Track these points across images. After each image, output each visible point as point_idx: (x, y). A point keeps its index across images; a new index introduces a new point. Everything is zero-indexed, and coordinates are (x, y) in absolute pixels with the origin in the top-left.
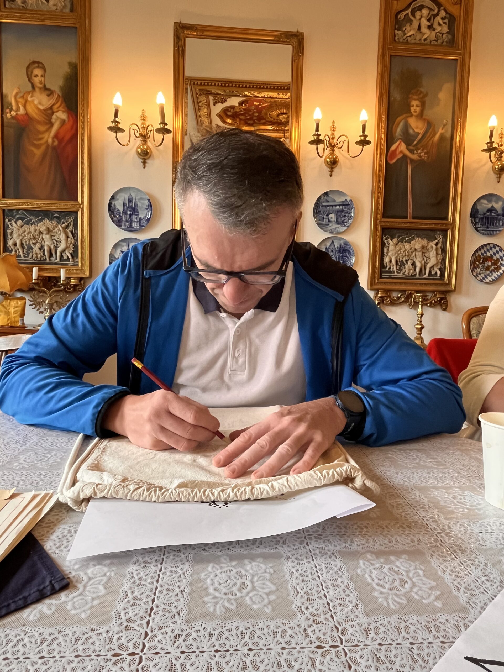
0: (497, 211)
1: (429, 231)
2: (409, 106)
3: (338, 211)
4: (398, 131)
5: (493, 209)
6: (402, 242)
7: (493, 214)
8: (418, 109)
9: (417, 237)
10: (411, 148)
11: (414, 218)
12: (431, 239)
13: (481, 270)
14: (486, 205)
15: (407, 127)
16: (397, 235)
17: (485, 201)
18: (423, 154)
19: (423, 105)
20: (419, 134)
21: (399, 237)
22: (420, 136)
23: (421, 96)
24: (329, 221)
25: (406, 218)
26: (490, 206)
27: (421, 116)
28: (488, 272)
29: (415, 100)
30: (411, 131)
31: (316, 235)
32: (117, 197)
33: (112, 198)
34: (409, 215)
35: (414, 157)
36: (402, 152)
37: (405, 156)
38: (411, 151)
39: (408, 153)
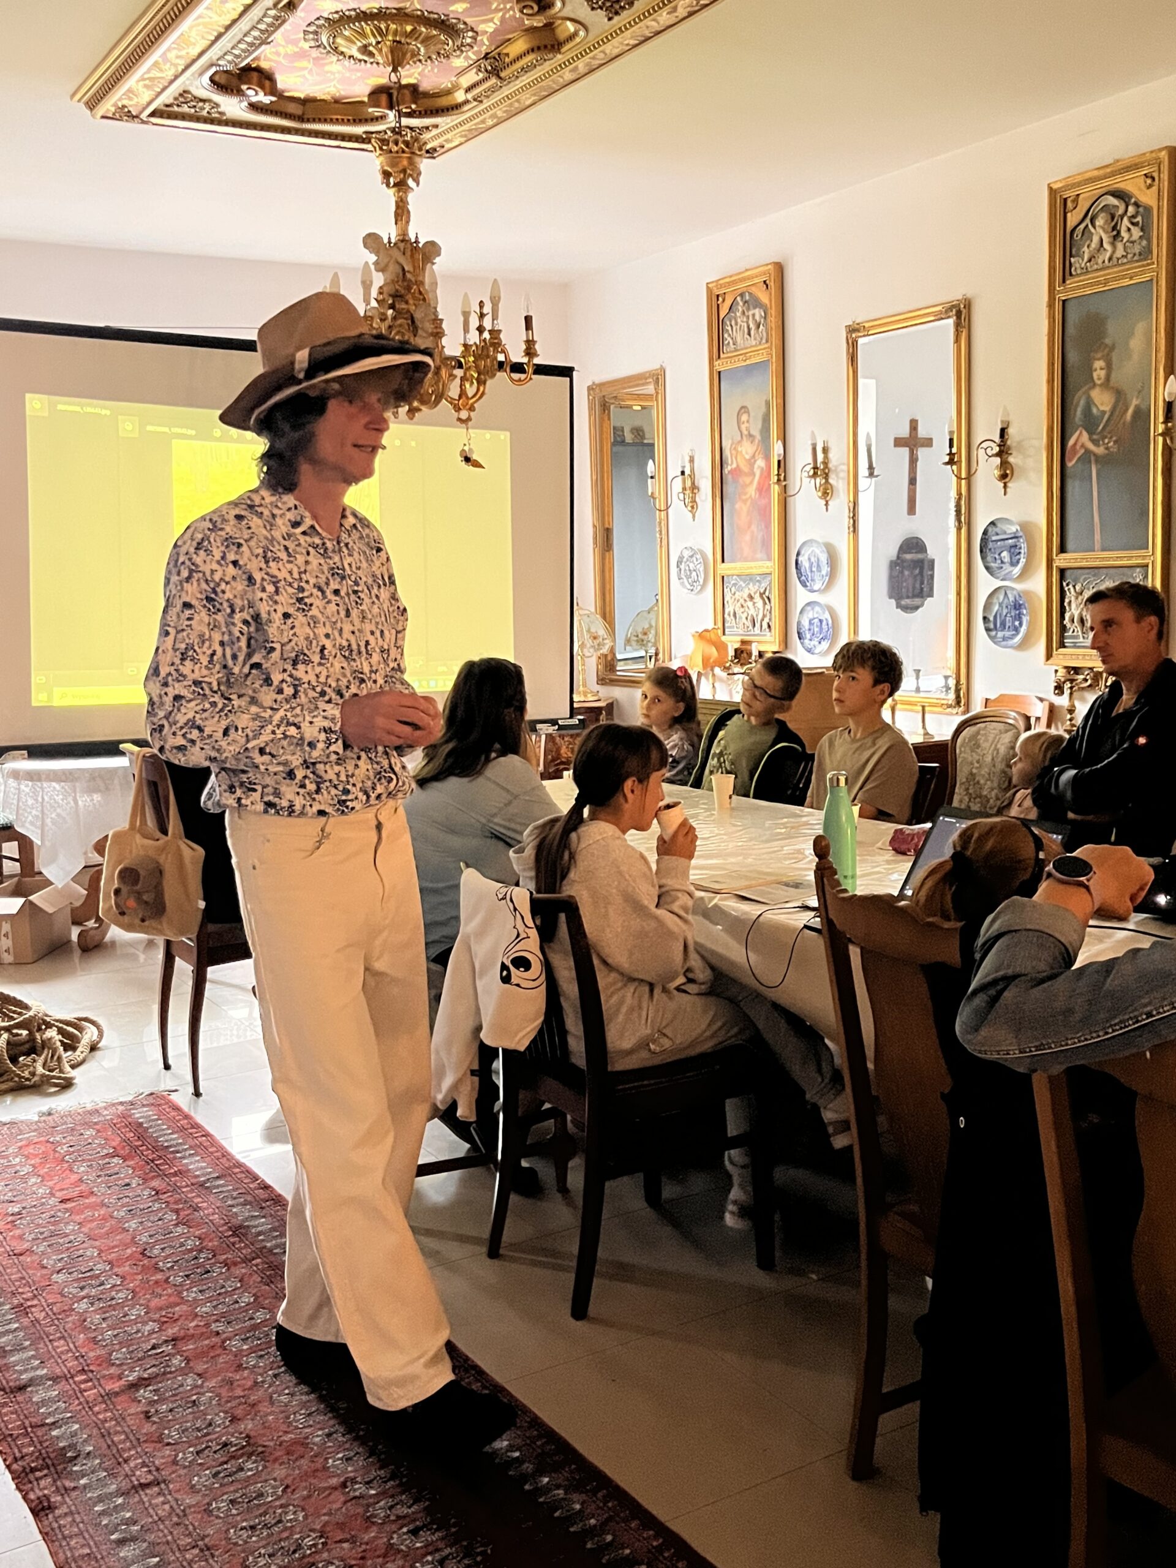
1: (1125, 569)
2: (1091, 370)
3: (1011, 547)
4: (1078, 414)
8: (1103, 373)
10: (1095, 437)
11: (1103, 550)
15: (1089, 403)
16: (1083, 579)
18: (1111, 444)
19: (1109, 367)
20: (1104, 412)
22: (1106, 416)
23: (1106, 351)
24: (1002, 562)
25: (1091, 550)
27: (1107, 384)
29: (1099, 359)
30: (1095, 410)
31: (985, 584)
32: (802, 552)
33: (798, 554)
34: (1097, 546)
35: (1100, 451)
36: (1083, 446)
37: (1088, 452)
38: (1095, 442)
39: (1091, 446)
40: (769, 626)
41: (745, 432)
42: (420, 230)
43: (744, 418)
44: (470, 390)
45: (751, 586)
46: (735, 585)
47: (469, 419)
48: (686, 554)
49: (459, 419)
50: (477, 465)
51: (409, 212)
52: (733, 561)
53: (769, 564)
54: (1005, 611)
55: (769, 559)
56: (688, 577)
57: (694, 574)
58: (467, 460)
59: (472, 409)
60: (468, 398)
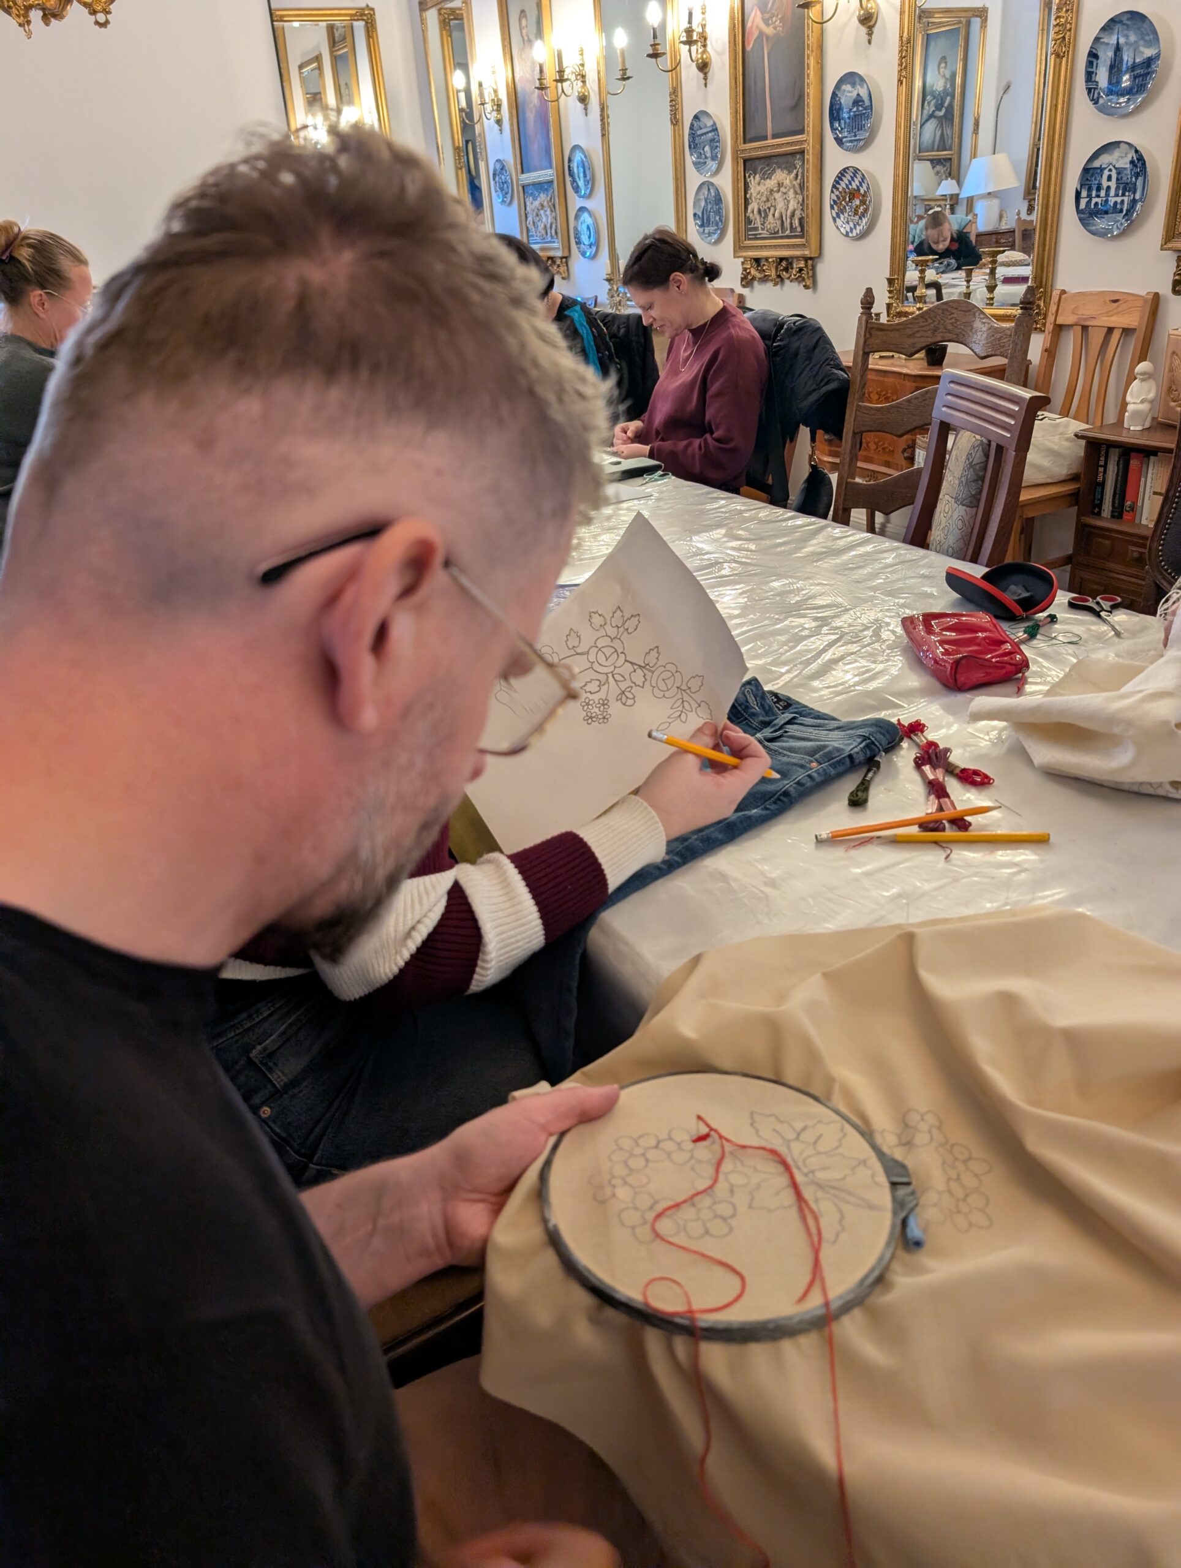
0: (863, 101)
1: (789, 156)
5: (859, 99)
6: (764, 180)
7: (860, 108)
9: (779, 167)
10: (766, 16)
11: (774, 137)
12: (790, 167)
13: (849, 215)
14: (848, 94)
16: (759, 169)
17: (847, 87)
18: (778, 22)
21: (762, 170)
24: (705, 157)
25: (765, 138)
26: (854, 94)
28: (857, 217)
31: (694, 179)
32: (572, 158)
33: (570, 160)
34: (769, 133)
35: (769, 31)
36: (757, 27)
37: (761, 34)
38: (766, 22)
39: (763, 26)
40: (556, 233)
41: (526, 38)
43: (524, 23)
45: (542, 195)
46: (531, 194)
48: (498, 166)
52: (529, 172)
53: (550, 172)
54: (709, 206)
55: (551, 167)
56: (502, 189)
57: (505, 185)
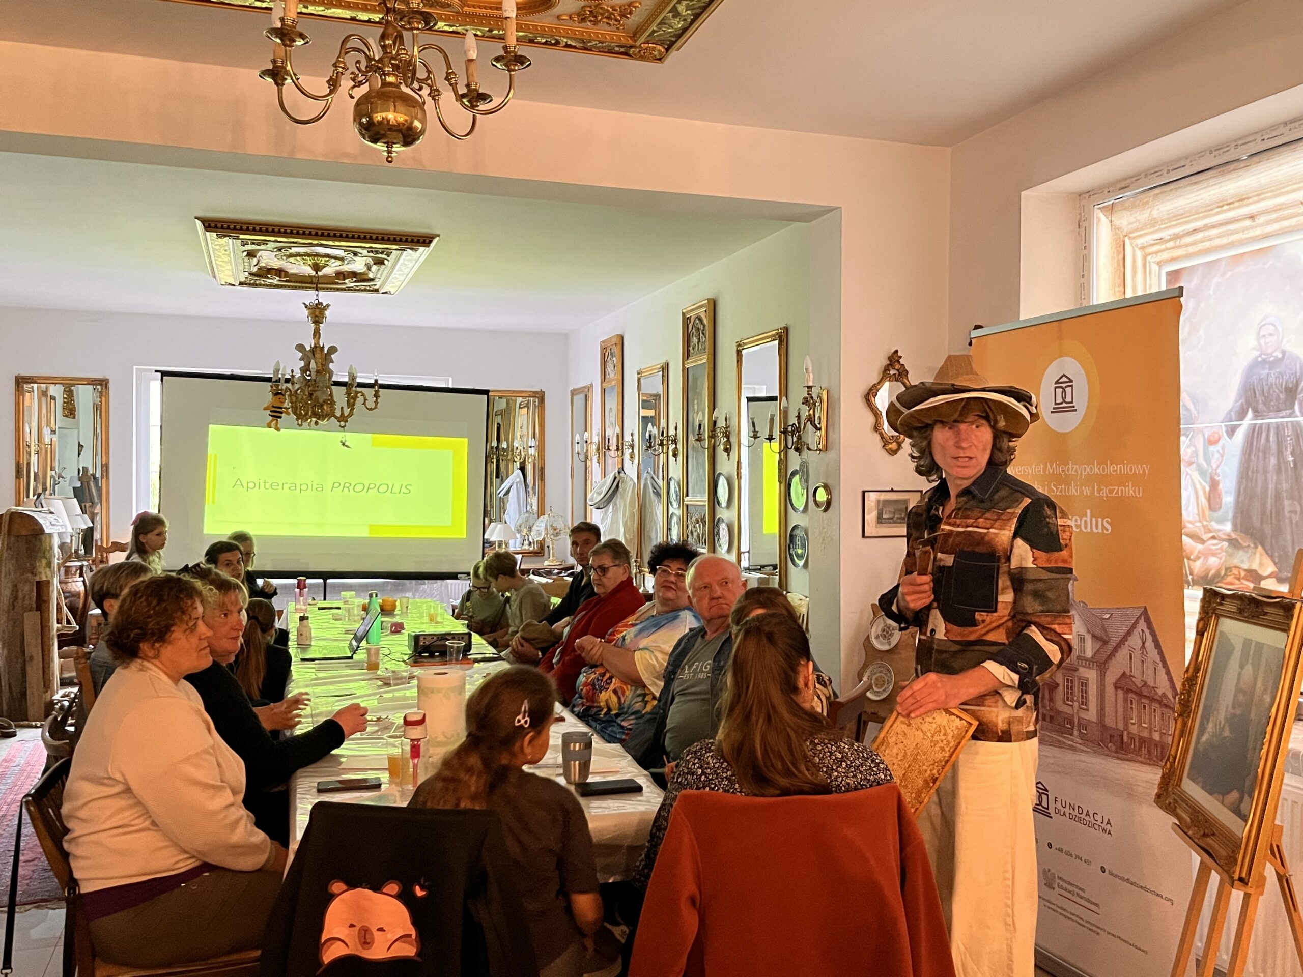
1: (701, 507)
6: (693, 516)
16: (692, 510)
23: (698, 395)
28: (725, 542)
41: (611, 422)
42: (326, 342)
43: (611, 414)
44: (346, 413)
47: (345, 426)
49: (340, 426)
50: (347, 446)
51: (320, 334)
54: (675, 525)
58: (344, 444)
59: (346, 421)
60: (344, 417)
